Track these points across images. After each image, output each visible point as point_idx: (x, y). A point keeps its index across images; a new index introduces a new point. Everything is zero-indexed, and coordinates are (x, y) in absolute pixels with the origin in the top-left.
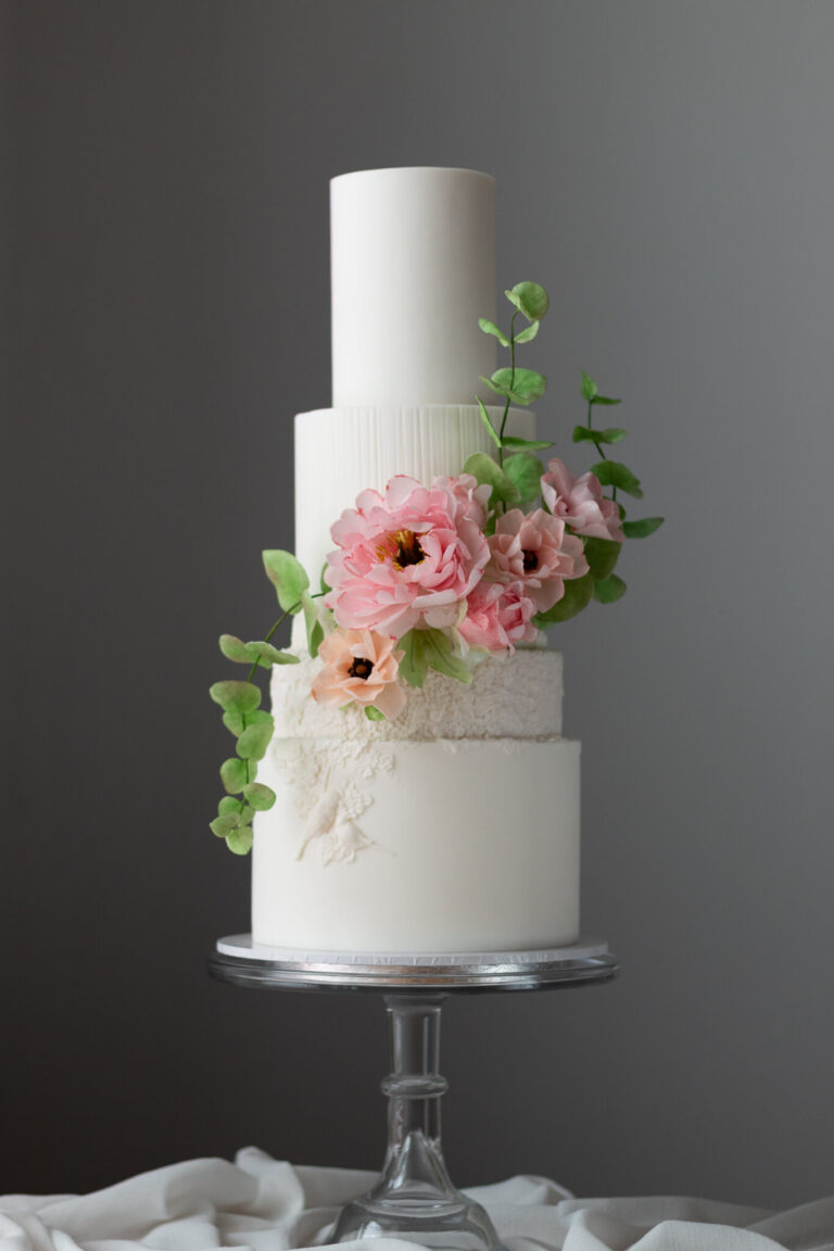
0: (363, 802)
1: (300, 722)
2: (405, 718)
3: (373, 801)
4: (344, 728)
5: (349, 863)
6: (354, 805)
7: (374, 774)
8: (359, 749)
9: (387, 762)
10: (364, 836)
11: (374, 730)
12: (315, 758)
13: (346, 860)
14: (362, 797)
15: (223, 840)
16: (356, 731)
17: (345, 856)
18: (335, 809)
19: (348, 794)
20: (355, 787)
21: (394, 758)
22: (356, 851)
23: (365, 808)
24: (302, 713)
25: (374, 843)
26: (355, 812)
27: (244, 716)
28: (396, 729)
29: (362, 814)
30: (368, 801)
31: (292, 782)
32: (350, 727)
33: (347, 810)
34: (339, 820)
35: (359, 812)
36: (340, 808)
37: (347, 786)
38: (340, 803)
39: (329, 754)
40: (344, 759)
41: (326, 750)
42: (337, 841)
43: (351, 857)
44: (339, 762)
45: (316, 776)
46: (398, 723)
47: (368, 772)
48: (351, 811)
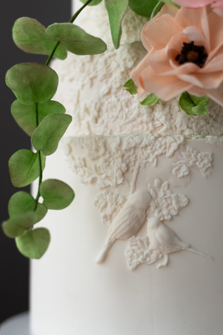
0: (178, 202)
1: (96, 120)
2: (217, 115)
3: (189, 202)
4: (150, 125)
5: (161, 267)
6: (168, 206)
7: (190, 174)
8: (174, 146)
9: (206, 161)
10: (180, 240)
11: (184, 127)
12: (123, 156)
13: (159, 265)
14: (177, 197)
15: (13, 241)
16: (165, 128)
17: (158, 260)
18: (145, 211)
19: (161, 194)
20: (169, 186)
21: (213, 155)
22: (169, 254)
23: (180, 209)
24: (99, 111)
25: (190, 247)
26: (169, 213)
27: (37, 104)
28: (208, 126)
29: (178, 215)
30: (184, 201)
31: (94, 181)
32: (157, 123)
33: (160, 211)
34: (151, 222)
35: (174, 213)
36: (152, 208)
37: (160, 185)
38: (153, 205)
39: (139, 152)
40: (157, 156)
41: (135, 148)
42: (148, 244)
43: (165, 262)
44: (150, 160)
45: (123, 174)
46: (211, 121)
47: (184, 170)
48: (165, 212)
